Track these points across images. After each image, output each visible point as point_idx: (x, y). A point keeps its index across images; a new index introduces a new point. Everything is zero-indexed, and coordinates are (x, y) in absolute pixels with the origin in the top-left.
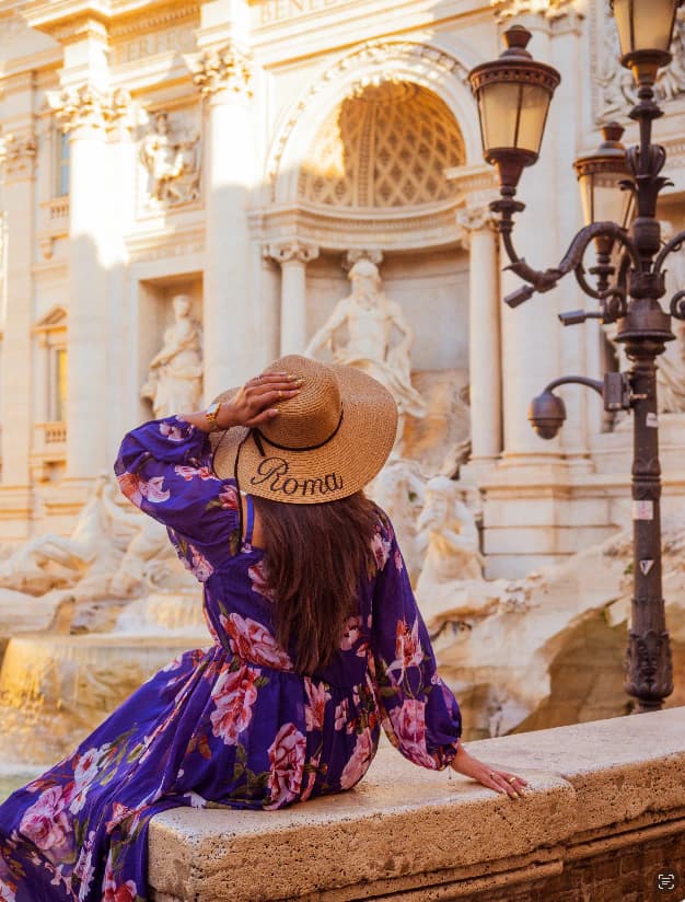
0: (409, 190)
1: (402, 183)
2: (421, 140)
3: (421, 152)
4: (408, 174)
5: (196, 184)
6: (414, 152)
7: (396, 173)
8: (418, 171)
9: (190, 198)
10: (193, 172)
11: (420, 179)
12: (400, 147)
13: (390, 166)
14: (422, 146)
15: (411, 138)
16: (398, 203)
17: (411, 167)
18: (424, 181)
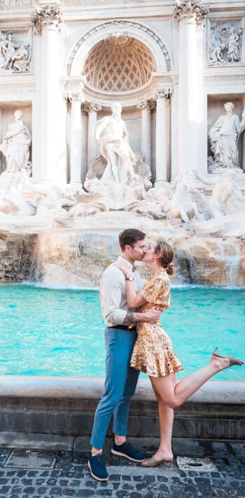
0: (110, 86)
1: (108, 82)
2: (119, 66)
3: (118, 71)
4: (111, 79)
5: (28, 65)
6: (115, 71)
7: (106, 78)
8: (115, 78)
9: (24, 70)
10: (27, 59)
11: (115, 82)
12: (110, 68)
13: (105, 74)
14: (119, 69)
15: (115, 65)
16: (106, 89)
17: (112, 76)
18: (117, 83)
